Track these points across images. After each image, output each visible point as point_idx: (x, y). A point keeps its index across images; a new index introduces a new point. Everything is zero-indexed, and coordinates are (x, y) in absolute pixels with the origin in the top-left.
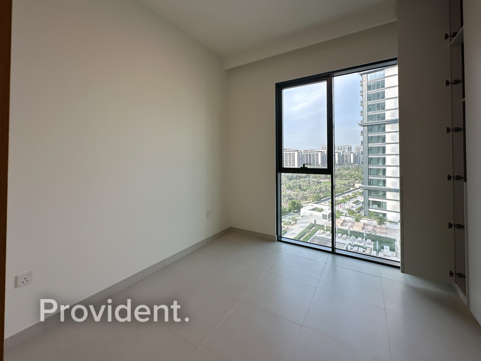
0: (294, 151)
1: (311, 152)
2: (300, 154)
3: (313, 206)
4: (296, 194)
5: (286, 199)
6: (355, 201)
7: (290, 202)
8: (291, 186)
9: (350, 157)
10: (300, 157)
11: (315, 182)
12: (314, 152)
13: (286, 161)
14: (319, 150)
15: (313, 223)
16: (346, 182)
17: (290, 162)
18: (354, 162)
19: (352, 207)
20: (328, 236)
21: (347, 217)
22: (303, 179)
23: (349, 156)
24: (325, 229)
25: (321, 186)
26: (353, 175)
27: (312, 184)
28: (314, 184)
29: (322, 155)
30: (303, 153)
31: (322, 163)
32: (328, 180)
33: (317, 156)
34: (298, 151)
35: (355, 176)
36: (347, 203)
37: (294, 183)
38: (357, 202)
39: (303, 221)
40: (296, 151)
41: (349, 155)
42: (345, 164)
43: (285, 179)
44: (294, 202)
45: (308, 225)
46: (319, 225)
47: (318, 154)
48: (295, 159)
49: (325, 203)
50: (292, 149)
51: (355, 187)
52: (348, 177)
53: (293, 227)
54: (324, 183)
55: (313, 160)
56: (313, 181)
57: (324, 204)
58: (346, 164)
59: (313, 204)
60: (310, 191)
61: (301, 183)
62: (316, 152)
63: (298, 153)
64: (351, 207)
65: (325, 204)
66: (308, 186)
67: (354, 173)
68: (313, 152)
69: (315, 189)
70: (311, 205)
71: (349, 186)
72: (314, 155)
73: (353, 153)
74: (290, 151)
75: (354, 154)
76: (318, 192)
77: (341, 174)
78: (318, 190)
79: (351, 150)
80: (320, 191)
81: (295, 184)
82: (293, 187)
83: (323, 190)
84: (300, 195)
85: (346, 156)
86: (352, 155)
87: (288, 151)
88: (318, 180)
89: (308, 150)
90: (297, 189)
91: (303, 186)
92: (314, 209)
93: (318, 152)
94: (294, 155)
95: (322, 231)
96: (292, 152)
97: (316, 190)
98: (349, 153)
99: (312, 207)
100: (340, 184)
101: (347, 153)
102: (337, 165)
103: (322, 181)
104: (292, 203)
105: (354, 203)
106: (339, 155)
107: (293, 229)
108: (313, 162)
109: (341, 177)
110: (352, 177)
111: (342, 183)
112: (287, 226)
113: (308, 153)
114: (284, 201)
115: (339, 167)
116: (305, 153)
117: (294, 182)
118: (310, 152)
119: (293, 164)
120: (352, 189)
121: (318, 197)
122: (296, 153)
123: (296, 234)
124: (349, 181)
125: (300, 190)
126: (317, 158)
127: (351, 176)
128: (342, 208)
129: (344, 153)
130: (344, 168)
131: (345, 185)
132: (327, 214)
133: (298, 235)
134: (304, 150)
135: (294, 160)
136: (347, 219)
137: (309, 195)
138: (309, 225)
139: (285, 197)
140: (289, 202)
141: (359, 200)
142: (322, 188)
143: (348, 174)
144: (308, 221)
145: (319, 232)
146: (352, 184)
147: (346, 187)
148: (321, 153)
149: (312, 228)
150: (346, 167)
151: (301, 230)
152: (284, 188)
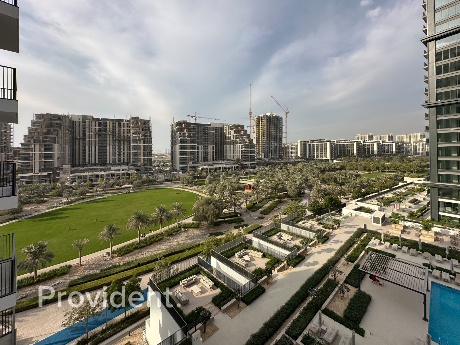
0: (326, 142)
1: (345, 142)
2: (333, 144)
3: (357, 204)
4: (333, 189)
5: (322, 194)
6: (412, 200)
7: (327, 197)
8: (325, 179)
9: (392, 147)
10: (333, 148)
11: (353, 175)
12: (349, 142)
13: (316, 152)
14: (355, 140)
15: (363, 227)
16: (392, 175)
17: (322, 153)
18: (396, 152)
19: (410, 207)
20: (388, 248)
21: (408, 222)
22: (338, 172)
23: (390, 146)
24: (382, 239)
25: (362, 180)
26: (398, 167)
27: (349, 177)
28: (351, 177)
29: (358, 145)
30: (336, 144)
31: (359, 154)
32: (367, 173)
33: (352, 147)
34: (331, 141)
35: (401, 168)
36: (403, 202)
37: (328, 176)
38: (415, 202)
39: (347, 224)
40: (328, 141)
41: (390, 144)
42: (385, 154)
43: (318, 171)
44: (332, 198)
45: (355, 230)
46: (370, 231)
47: (353, 144)
48: (327, 150)
49: (372, 201)
50: (324, 140)
51: (405, 181)
52: (392, 169)
53: (335, 232)
54: (365, 177)
55: (347, 151)
56: (351, 174)
57: (370, 202)
58: (387, 154)
59: (358, 203)
60: (349, 186)
61: (336, 176)
62: (351, 142)
63: (331, 144)
64: (408, 208)
65: (372, 203)
66: (344, 179)
67: (399, 165)
68: (347, 142)
69: (355, 183)
70: (355, 203)
71: (396, 179)
72: (348, 145)
73: (395, 142)
74: (322, 142)
75: (396, 144)
76: (358, 187)
77: (382, 166)
78: (359, 184)
79: (392, 139)
80: (361, 185)
81: (330, 177)
82: (327, 180)
83: (365, 184)
84: (337, 190)
85: (387, 146)
86: (394, 144)
87: (319, 142)
88: (357, 172)
89: (342, 141)
90: (332, 182)
91: (338, 179)
92: (359, 209)
93: (353, 142)
94: (327, 146)
95: (378, 241)
96: (323, 143)
97: (355, 185)
98: (391, 142)
99: (357, 207)
100: (385, 178)
101: (388, 143)
102: (376, 156)
103: (361, 173)
104: (329, 199)
105: (411, 202)
106: (378, 145)
107: (337, 234)
108: (347, 153)
109: (383, 170)
110: (398, 169)
111: (388, 176)
112: (328, 230)
113: (342, 144)
114: (319, 197)
115: (378, 158)
116: (338, 144)
117: (328, 174)
118: (343, 142)
119: (325, 155)
120: (401, 184)
121: (359, 192)
122: (328, 144)
123: (341, 242)
124: (396, 174)
125: (335, 183)
126: (352, 148)
127: (396, 168)
128: (396, 208)
129: (385, 143)
130: (385, 160)
131: (391, 178)
132: (381, 218)
133: (345, 245)
134: (337, 140)
135: (325, 151)
136: (408, 224)
137: (347, 190)
138: (357, 230)
139: (320, 192)
140: (325, 198)
141: (417, 198)
142: (363, 182)
143: (391, 166)
144: (355, 224)
145: (372, 241)
146: (400, 178)
147: (393, 181)
148: (357, 143)
149: (361, 234)
150: (387, 158)
151: (348, 237)
152: (318, 182)
